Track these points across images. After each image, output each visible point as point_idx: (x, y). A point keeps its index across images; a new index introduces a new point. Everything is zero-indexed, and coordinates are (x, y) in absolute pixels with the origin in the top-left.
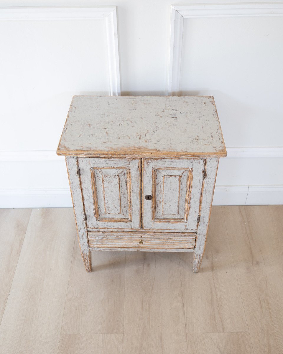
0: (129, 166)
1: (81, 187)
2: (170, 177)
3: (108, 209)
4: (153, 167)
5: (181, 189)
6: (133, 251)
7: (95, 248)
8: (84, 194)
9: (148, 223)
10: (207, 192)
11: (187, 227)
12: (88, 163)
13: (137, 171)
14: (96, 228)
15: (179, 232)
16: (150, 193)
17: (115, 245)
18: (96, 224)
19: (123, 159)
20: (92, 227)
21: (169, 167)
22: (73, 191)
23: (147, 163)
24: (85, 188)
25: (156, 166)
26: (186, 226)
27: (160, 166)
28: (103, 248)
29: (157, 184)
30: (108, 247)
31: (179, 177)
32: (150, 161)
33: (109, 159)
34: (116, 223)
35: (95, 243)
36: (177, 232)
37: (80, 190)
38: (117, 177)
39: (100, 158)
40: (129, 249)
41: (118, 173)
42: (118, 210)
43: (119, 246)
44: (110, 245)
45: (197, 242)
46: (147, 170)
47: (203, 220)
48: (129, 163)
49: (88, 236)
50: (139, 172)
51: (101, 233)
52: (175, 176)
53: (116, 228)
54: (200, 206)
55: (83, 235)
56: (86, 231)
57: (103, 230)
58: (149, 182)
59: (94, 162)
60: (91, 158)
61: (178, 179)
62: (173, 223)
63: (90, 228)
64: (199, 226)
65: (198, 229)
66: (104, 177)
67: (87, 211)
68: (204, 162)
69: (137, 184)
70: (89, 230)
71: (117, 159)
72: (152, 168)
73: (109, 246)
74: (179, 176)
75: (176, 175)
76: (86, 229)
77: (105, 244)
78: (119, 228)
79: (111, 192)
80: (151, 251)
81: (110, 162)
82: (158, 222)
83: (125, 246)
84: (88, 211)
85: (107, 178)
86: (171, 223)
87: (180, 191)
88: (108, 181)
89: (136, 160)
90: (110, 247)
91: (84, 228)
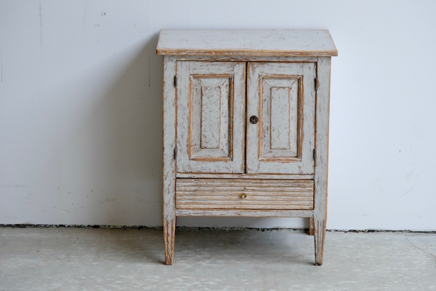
0: (233, 72)
1: (176, 103)
2: (278, 90)
3: (204, 140)
4: (260, 74)
5: (291, 108)
6: (233, 215)
7: (183, 211)
8: (178, 114)
9: (253, 163)
10: (322, 109)
11: (302, 169)
12: (188, 69)
13: (241, 79)
14: (187, 173)
15: (291, 179)
16: (255, 114)
17: (210, 204)
18: (188, 165)
19: (227, 63)
20: (182, 171)
21: (277, 73)
22: (166, 110)
23: (253, 68)
24: (180, 105)
25: (263, 72)
26: (300, 167)
27: (267, 72)
28: (193, 209)
29: (264, 101)
30: (200, 209)
31: (288, 90)
32: (256, 66)
33: (211, 63)
34: (213, 163)
35: (184, 202)
36: (290, 179)
37: (174, 108)
38: (218, 89)
39: (201, 62)
40: (227, 212)
41: (220, 84)
42: (216, 141)
43: (215, 206)
44: (204, 204)
45: (316, 196)
46: (252, 78)
47: (320, 155)
48: (232, 68)
49: (176, 186)
50: (243, 81)
51: (193, 182)
52: (284, 88)
53: (212, 171)
54: (315, 132)
55: (169, 185)
56: (175, 178)
57: (196, 176)
58: (255, 96)
59: (194, 67)
60: (191, 62)
61: (287, 92)
62: (284, 163)
63: (180, 173)
64: (316, 167)
65: (316, 172)
66: (204, 89)
67: (179, 142)
68: (315, 66)
69: (241, 98)
70: (178, 175)
71: (219, 63)
72: (258, 76)
73: (202, 206)
74: (289, 88)
75: (285, 86)
76: (174, 174)
77: (197, 203)
78: (217, 172)
79: (210, 112)
80: (257, 216)
81: (212, 66)
82: (265, 161)
83: (223, 207)
84: (181, 143)
85: (207, 91)
86: (282, 162)
87: (291, 111)
88: (208, 96)
89: (241, 64)
90: (203, 208)
91: (172, 171)
